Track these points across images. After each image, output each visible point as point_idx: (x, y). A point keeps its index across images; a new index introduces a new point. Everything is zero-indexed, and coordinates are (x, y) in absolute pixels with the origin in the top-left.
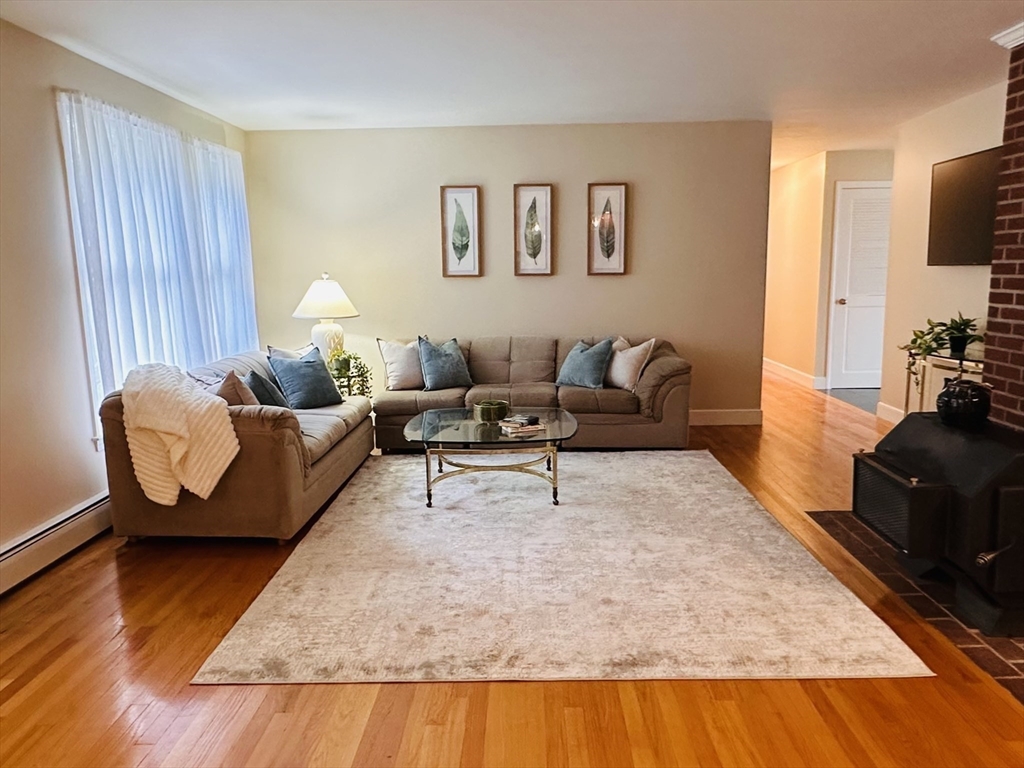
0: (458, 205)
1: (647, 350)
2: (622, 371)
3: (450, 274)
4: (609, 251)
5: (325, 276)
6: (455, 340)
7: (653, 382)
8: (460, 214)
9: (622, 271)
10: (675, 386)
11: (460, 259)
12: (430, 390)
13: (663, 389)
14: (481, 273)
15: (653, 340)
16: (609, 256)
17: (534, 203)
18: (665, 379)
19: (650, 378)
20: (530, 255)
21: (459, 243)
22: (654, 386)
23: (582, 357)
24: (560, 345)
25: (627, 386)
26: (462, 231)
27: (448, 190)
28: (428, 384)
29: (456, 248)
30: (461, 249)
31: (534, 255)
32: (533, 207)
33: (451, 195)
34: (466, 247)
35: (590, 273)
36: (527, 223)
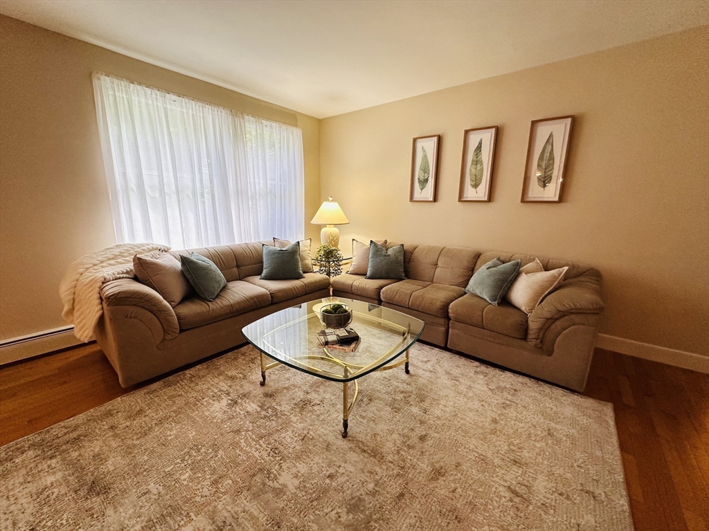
0: (424, 151)
1: (555, 278)
2: (521, 293)
3: (415, 199)
4: (545, 181)
5: (331, 199)
6: (403, 245)
7: (548, 316)
8: (425, 157)
9: (557, 199)
10: (574, 324)
11: (422, 189)
12: (368, 278)
13: (559, 323)
14: (435, 199)
15: (566, 268)
16: (544, 186)
17: (480, 144)
18: (561, 314)
19: (547, 309)
20: (472, 186)
21: (422, 178)
22: (548, 319)
23: (487, 272)
24: (481, 257)
25: (523, 309)
26: (425, 170)
27: (419, 140)
28: (368, 274)
29: (420, 181)
30: (424, 182)
31: (476, 186)
32: (479, 148)
33: (420, 144)
34: (426, 181)
35: (523, 201)
36: (473, 161)
